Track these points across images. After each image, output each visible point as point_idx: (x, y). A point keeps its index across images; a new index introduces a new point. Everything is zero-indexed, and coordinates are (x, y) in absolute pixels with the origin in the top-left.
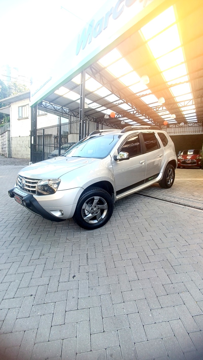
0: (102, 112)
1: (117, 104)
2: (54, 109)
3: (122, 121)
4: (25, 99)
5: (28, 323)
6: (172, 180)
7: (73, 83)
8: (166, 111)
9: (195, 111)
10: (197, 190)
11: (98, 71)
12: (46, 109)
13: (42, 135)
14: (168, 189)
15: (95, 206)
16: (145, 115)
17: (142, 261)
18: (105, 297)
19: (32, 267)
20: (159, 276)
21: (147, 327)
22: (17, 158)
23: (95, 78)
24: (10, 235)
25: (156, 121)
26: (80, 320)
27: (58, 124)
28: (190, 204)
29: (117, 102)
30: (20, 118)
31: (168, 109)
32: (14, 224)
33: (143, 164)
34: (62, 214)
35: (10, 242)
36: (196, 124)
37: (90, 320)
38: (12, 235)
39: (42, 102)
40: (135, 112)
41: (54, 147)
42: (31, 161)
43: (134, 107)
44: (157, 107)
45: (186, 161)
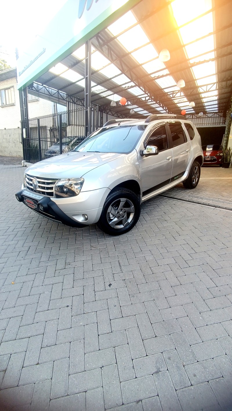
0: (107, 97)
1: (127, 88)
2: (48, 93)
3: (131, 110)
4: (8, 79)
5: (72, 334)
6: (197, 179)
7: (74, 58)
8: (184, 97)
9: (216, 98)
10: (225, 190)
11: (106, 41)
12: (38, 93)
13: (37, 127)
14: (193, 190)
15: (122, 210)
16: (159, 102)
17: (181, 266)
18: (149, 303)
19: (60, 277)
20: (202, 280)
21: (200, 329)
22: (4, 156)
23: (102, 52)
24: (24, 244)
25: (171, 110)
26: (128, 328)
27: (54, 113)
28: (220, 205)
29: (127, 85)
30: (4, 105)
31: (187, 96)
32: (24, 232)
33: (170, 160)
34: (86, 219)
35: (26, 252)
36: (216, 114)
37: (138, 327)
38: (25, 245)
39: (32, 84)
40: (147, 98)
41: (51, 142)
42: (24, 159)
43: (147, 92)
44: (174, 92)
45: (206, 158)
